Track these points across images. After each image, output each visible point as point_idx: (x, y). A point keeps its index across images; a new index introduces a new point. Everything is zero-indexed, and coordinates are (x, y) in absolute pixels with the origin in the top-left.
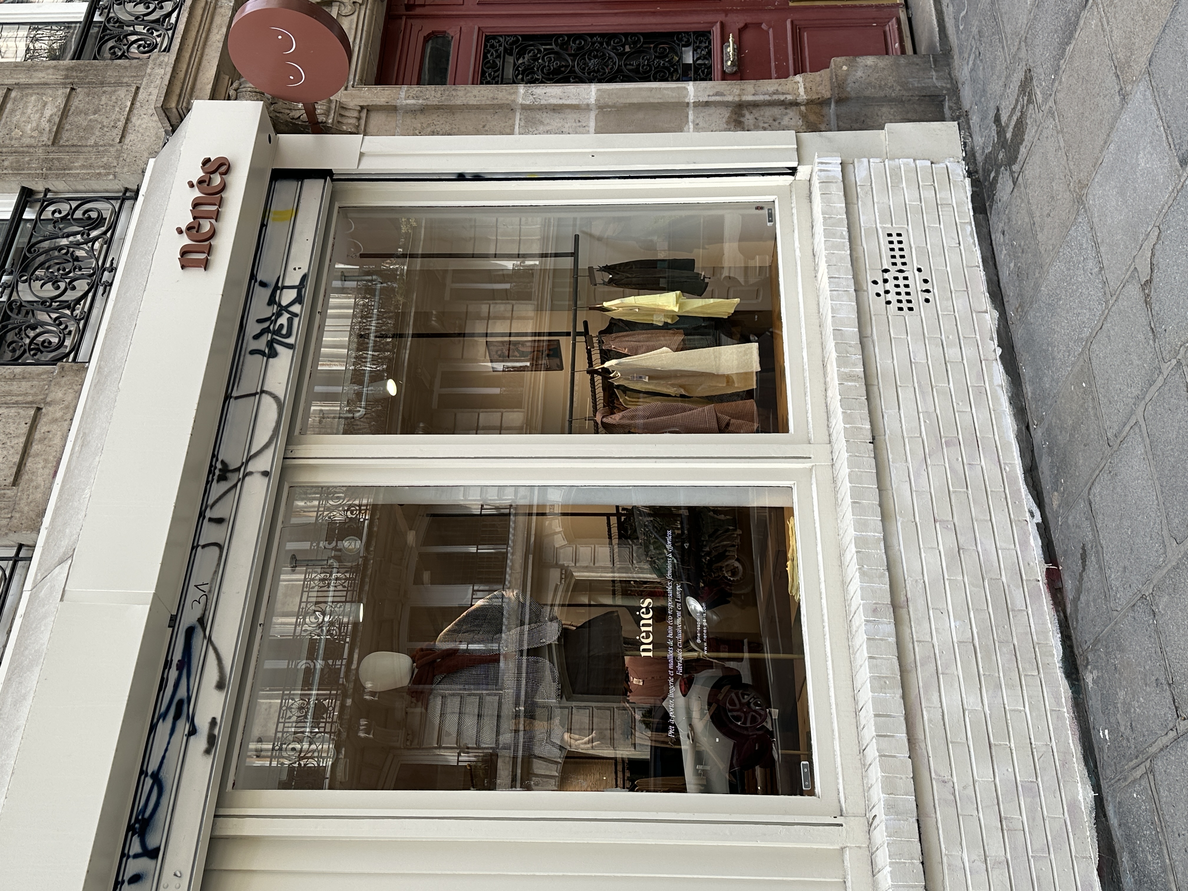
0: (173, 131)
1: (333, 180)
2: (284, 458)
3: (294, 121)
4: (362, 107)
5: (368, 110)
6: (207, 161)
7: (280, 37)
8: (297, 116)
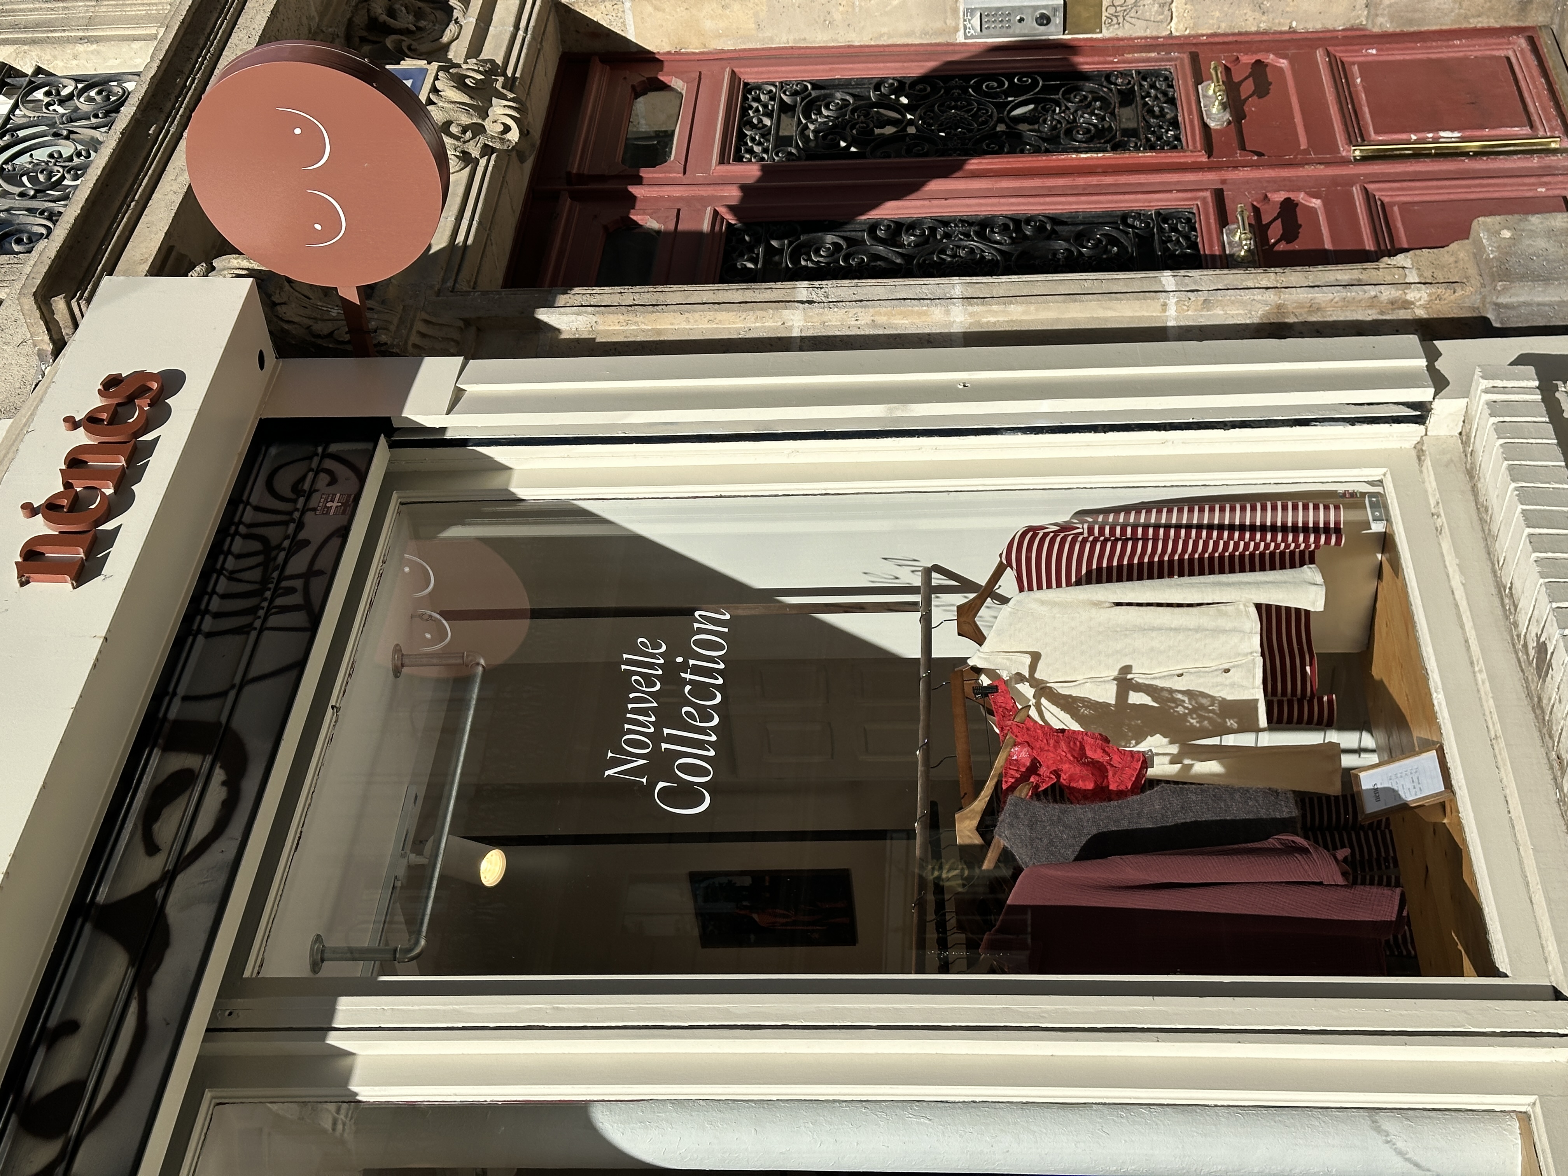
0: (56, 353)
1: (392, 445)
2: (208, 1030)
3: (319, 341)
4: (467, 322)
5: (479, 329)
6: (111, 383)
7: (298, 131)
8: (326, 331)
